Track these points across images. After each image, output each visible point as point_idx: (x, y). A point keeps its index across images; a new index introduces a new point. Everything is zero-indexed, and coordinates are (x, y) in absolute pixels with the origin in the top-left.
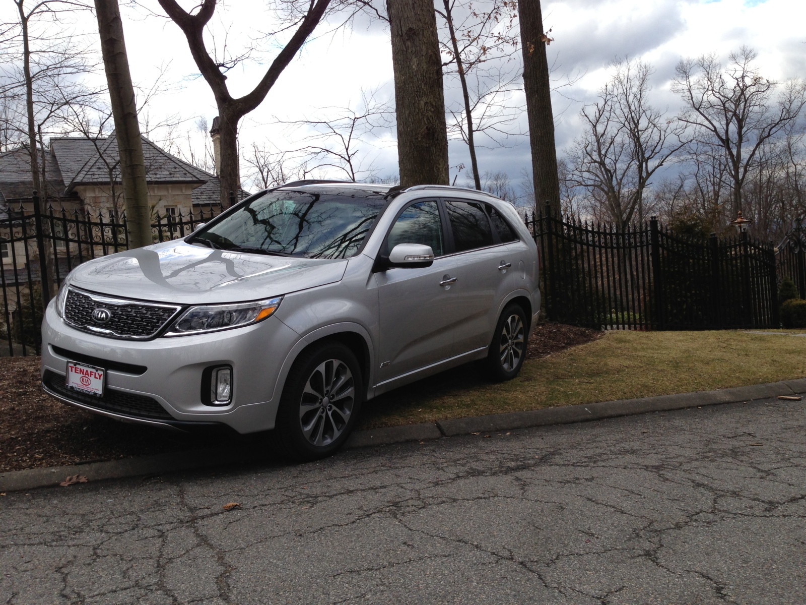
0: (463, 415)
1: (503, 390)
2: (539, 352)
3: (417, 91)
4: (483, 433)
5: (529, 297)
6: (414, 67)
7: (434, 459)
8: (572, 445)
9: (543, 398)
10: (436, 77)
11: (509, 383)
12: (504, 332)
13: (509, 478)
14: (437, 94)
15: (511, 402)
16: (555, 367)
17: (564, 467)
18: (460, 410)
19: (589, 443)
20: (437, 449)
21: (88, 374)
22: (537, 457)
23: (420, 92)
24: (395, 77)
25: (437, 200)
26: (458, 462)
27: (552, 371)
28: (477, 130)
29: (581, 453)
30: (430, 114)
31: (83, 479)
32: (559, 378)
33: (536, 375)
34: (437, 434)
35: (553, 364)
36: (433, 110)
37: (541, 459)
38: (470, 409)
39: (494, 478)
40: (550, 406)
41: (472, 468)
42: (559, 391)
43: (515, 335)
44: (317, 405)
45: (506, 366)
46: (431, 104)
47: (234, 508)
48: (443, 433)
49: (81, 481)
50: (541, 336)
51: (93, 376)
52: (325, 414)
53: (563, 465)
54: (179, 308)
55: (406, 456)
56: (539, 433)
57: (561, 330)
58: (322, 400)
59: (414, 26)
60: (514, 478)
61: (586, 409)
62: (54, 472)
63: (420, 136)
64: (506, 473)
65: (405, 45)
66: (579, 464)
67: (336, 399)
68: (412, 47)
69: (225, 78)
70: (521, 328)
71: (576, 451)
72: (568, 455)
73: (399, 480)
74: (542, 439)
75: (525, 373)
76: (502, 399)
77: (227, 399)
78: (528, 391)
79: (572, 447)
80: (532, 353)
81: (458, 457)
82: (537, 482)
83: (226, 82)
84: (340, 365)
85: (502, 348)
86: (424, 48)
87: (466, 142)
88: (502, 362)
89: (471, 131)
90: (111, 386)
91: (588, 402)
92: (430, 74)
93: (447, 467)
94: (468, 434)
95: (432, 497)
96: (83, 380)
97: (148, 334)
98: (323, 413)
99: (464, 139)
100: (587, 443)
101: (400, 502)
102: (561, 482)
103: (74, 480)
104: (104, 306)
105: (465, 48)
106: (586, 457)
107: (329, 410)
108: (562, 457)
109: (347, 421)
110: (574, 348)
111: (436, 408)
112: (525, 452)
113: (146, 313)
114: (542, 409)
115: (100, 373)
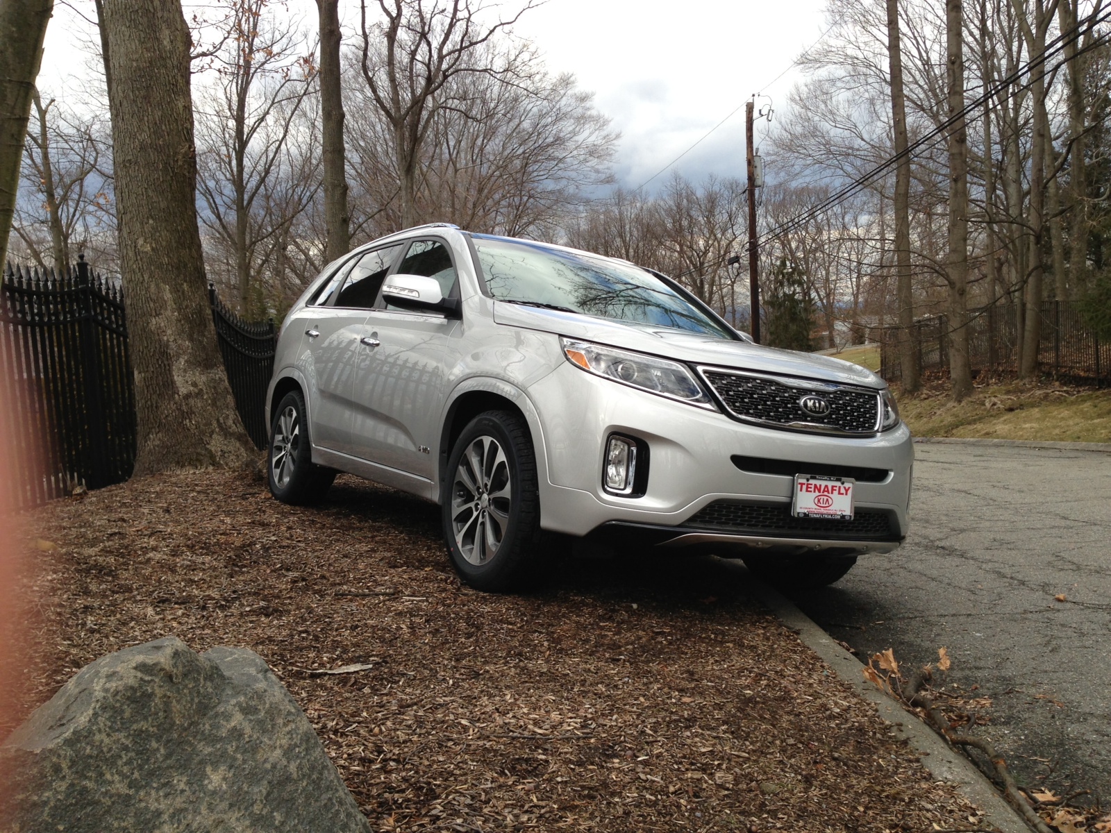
21: (828, 491)
51: (836, 493)
96: (819, 501)
115: (847, 485)
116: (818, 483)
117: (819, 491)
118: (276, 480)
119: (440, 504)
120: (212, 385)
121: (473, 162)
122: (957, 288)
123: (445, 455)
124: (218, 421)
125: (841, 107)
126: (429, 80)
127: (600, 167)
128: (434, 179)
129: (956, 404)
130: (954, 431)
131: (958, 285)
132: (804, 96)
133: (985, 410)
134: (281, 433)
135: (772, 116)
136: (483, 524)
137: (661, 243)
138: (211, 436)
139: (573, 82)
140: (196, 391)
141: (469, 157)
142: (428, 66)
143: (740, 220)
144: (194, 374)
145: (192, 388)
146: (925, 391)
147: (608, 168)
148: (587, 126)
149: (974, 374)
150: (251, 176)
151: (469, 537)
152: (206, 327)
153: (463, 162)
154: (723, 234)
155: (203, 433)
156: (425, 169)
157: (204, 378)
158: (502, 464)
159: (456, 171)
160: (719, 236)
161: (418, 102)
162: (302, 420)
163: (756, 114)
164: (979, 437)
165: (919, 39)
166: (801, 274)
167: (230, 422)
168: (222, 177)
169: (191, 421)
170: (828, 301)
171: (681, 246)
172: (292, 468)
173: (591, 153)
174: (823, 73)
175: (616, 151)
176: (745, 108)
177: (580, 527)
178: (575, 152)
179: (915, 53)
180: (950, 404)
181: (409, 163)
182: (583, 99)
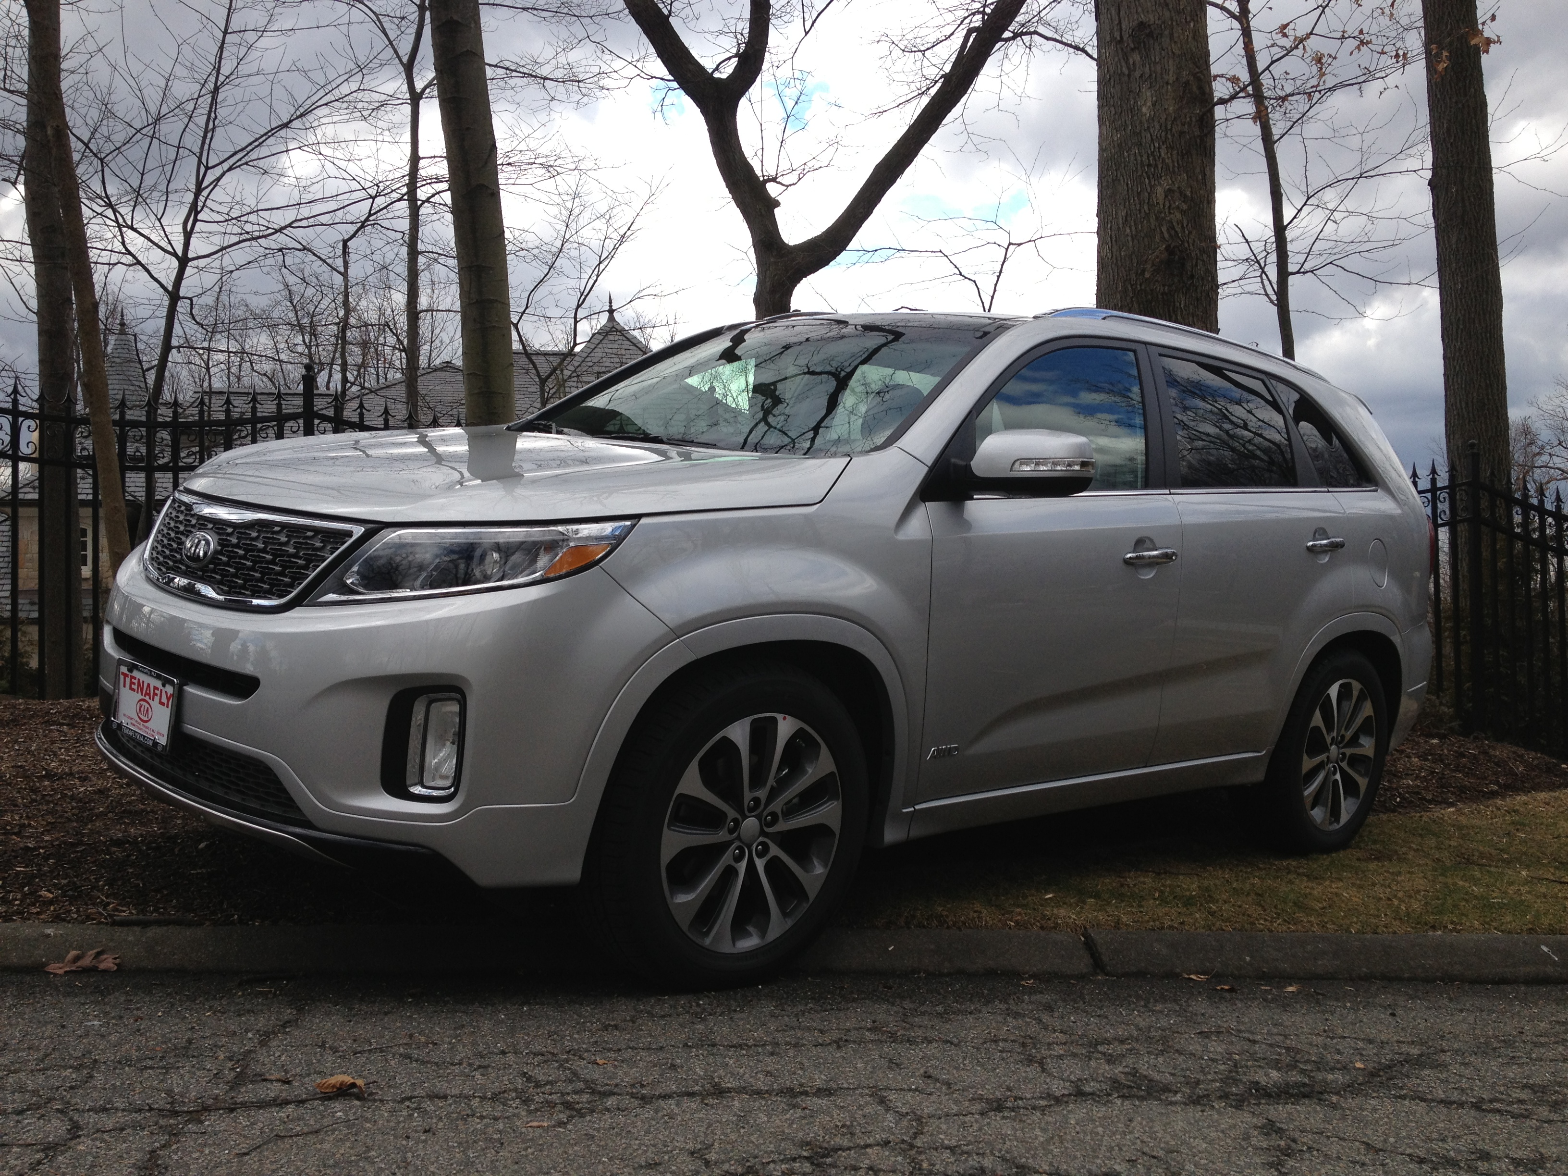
0: (1167, 923)
1: (1304, 875)
2: (1424, 799)
3: (1149, 165)
4: (1219, 977)
5: (1396, 639)
6: (1144, 110)
7: (1034, 1029)
8: (1487, 1044)
9: (1416, 905)
10: (1197, 133)
11: (1325, 860)
12: (1317, 719)
13: (1245, 1119)
14: (1198, 170)
15: (1318, 906)
16: (1463, 837)
17: (1442, 1108)
18: (1161, 911)
19: (1543, 1045)
20: (1060, 1003)
21: (149, 694)
22: (1359, 1065)
23: (1156, 166)
24: (1100, 136)
25: (1140, 348)
26: (1100, 1048)
27: (1453, 843)
28: (1298, 272)
29: (1512, 1072)
30: (1179, 216)
31: (108, 963)
32: (1469, 861)
33: (1404, 849)
34: (1082, 964)
35: (1460, 828)
36: (1185, 207)
37: (1373, 1074)
38: (1194, 909)
39: (1194, 1112)
40: (1434, 928)
41: (1134, 1073)
42: (1467, 893)
43: (1349, 734)
44: (722, 836)
45: (1318, 814)
46: (1181, 193)
47: (344, 1092)
48: (1098, 965)
49: (102, 966)
50: (1434, 761)
51: (157, 698)
52: (744, 864)
53: (1442, 1101)
54: (358, 531)
55: (959, 1012)
56: (1385, 998)
57: (1492, 752)
58: (737, 823)
59: (1151, 18)
60: (1260, 1121)
61: (1545, 949)
62: (48, 936)
63: (1148, 266)
64: (1239, 1103)
65: (1127, 62)
66: (1498, 1105)
67: (782, 826)
68: (1144, 65)
69: (777, 204)
70: (1368, 719)
71: (1494, 1065)
72: (1467, 1072)
73: (892, 1078)
74: (1393, 1015)
75: (1375, 842)
76: (1292, 896)
77: (448, 783)
78: (1374, 885)
79: (1485, 1049)
80: (1403, 798)
81: (1110, 1033)
82: (1334, 1148)
83: (777, 211)
84: (799, 734)
85: (1308, 763)
86: (1171, 66)
87: (1272, 301)
88: (1308, 802)
89: (1283, 274)
90: (190, 728)
91: (1552, 931)
92: (1183, 125)
93: (1060, 1057)
94: (1172, 975)
95: (952, 1149)
96: (140, 709)
97: (281, 596)
98: (738, 859)
99: (1267, 295)
100: (1536, 1045)
101: (836, 1150)
102: (1421, 1161)
103: (87, 961)
104: (210, 526)
105: (1273, 62)
106: (1525, 1086)
107: (760, 855)
108: (1443, 1076)
109: (812, 895)
110: (1525, 798)
111: (1097, 896)
112: (1325, 1047)
113: (286, 544)
114: (1406, 932)
115: (169, 690)
116: (142, 677)
117: (142, 693)
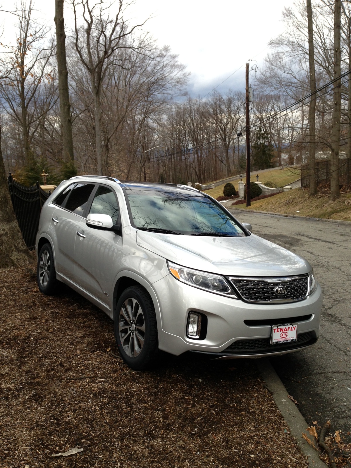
21: (286, 330)
51: (290, 330)
96: (282, 335)
115: (294, 326)
116: (282, 327)
117: (282, 331)
118: (41, 282)
119: (113, 320)
120: (11, 229)
121: (126, 86)
122: (335, 152)
123: (116, 299)
124: (15, 245)
125: (287, 64)
126: (106, 52)
127: (182, 88)
128: (109, 94)
129: (332, 202)
130: (332, 216)
131: (335, 150)
132: (271, 59)
133: (345, 205)
134: (42, 261)
135: (257, 70)
136: (133, 338)
137: (208, 120)
138: (12, 253)
139: (169, 50)
140: (5, 233)
141: (124, 84)
142: (105, 46)
143: (242, 110)
144: (3, 225)
145: (2, 232)
146: (320, 194)
147: (185, 89)
148: (176, 69)
149: (340, 187)
150: (28, 93)
151: (127, 341)
152: (8, 203)
153: (122, 86)
154: (234, 116)
155: (8, 251)
156: (105, 89)
157: (8, 227)
158: (140, 315)
159: (118, 90)
160: (233, 117)
161: (101, 62)
162: (51, 258)
163: (250, 69)
164: (342, 220)
165: (321, 33)
166: (268, 134)
167: (20, 245)
168: (15, 94)
169: (2, 247)
170: (279, 146)
171: (216, 122)
172: (48, 279)
173: (178, 82)
174: (280, 49)
175: (189, 81)
176: (245, 66)
177: (177, 352)
178: (171, 81)
179: (319, 40)
180: (330, 202)
181: (97, 91)
182: (174, 57)
